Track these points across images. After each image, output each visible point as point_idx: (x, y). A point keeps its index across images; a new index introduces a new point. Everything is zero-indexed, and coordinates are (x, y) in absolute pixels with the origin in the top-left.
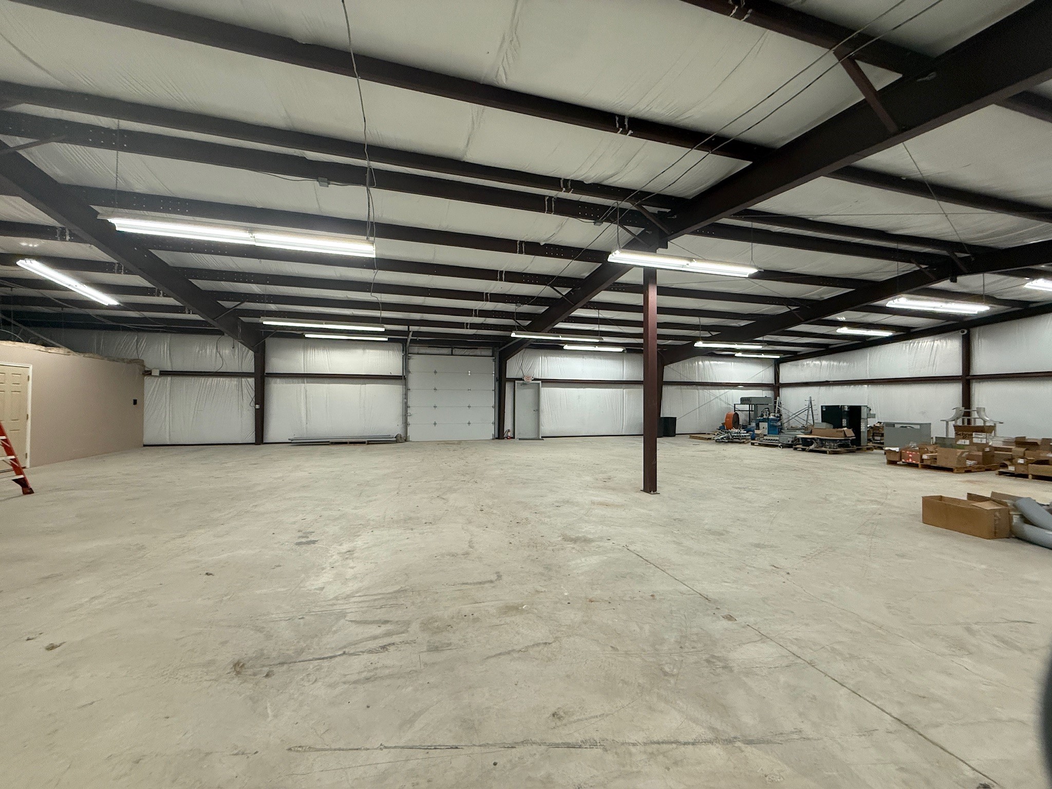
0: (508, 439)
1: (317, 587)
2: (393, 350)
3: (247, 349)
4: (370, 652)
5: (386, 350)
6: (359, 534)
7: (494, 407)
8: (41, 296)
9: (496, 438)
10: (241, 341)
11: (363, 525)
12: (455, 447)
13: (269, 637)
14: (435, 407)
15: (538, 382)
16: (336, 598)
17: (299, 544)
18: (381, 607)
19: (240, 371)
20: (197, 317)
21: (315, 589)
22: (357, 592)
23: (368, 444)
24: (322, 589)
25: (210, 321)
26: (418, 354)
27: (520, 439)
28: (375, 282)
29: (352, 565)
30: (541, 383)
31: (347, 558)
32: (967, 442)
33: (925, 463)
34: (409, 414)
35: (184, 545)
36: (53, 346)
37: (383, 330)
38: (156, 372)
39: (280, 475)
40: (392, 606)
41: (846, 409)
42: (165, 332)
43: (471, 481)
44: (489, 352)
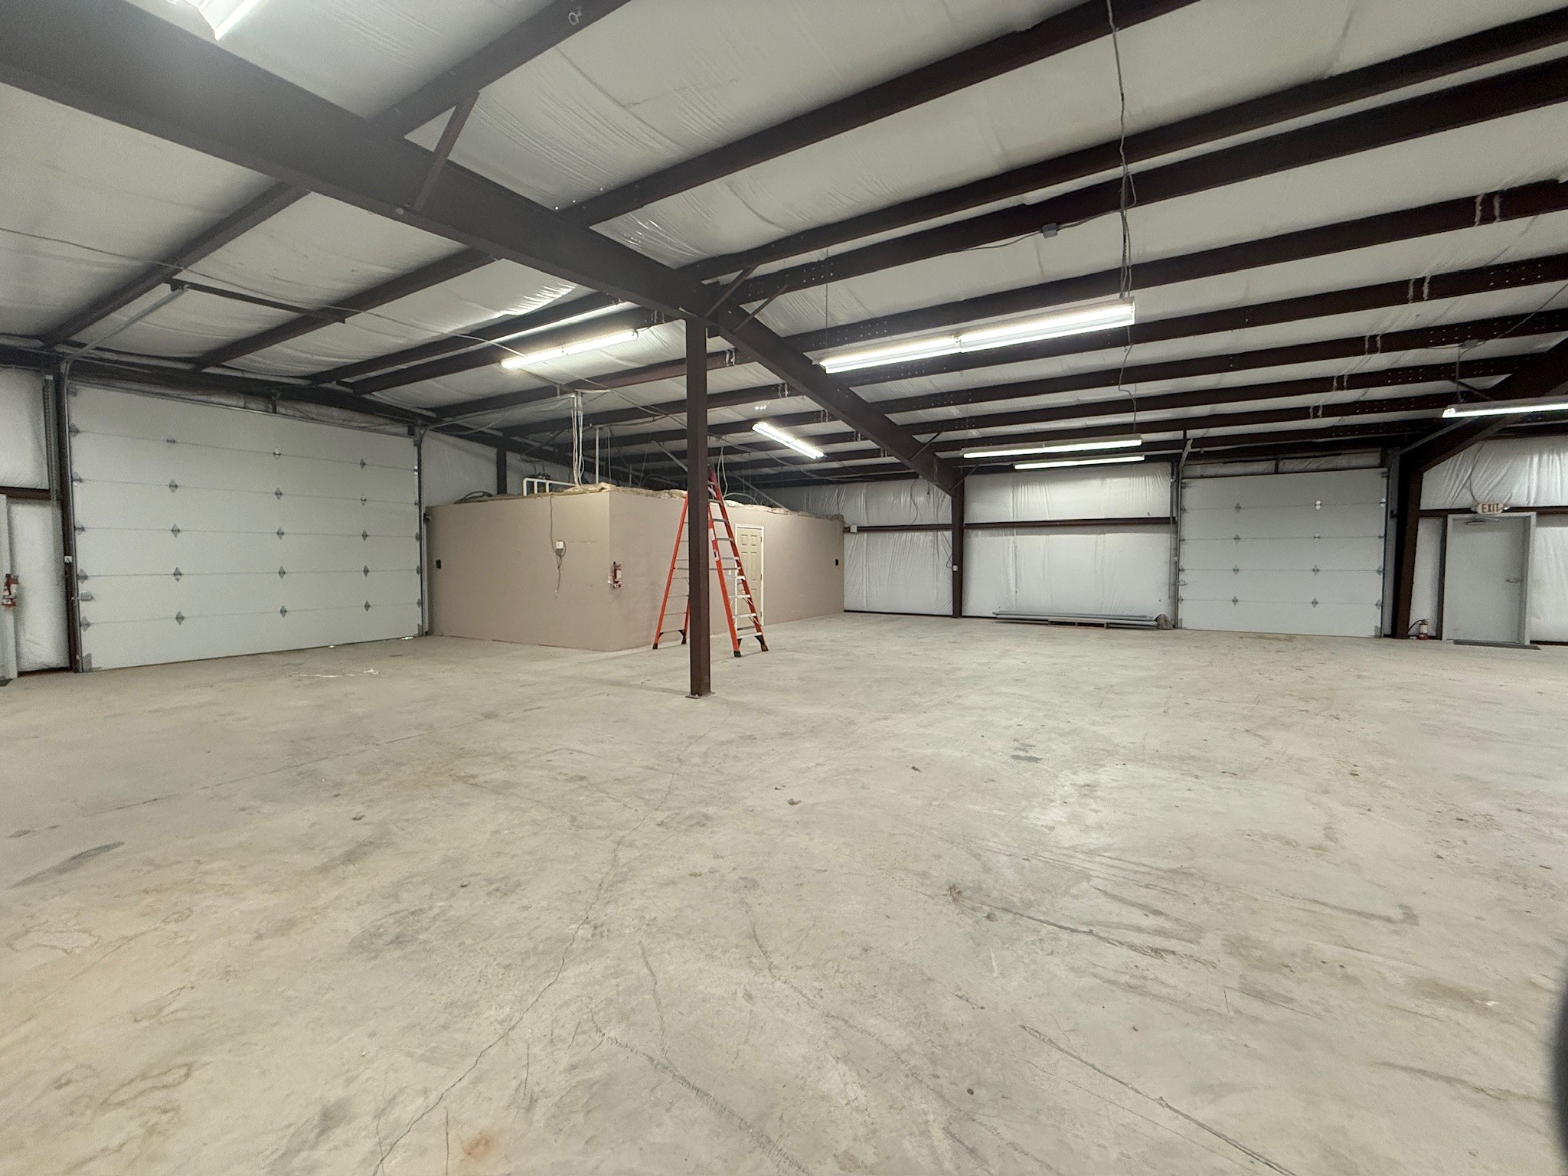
0: (1419, 638)
1: (1044, 824)
2: (1154, 475)
3: (944, 493)
4: (1132, 947)
5: (1141, 476)
6: (1101, 762)
7: (1384, 572)
8: (768, 457)
9: (1386, 636)
10: (938, 483)
11: (1108, 751)
12: (1281, 645)
13: (987, 869)
14: (1236, 570)
15: (1526, 514)
16: (1074, 848)
17: (1014, 757)
18: (1147, 887)
19: (936, 523)
20: (893, 460)
21: (1042, 826)
22: (1105, 851)
23: (1108, 628)
24: (1052, 828)
25: (906, 462)
26: (1202, 477)
27: (1457, 642)
28: (1125, 366)
29: (1094, 806)
30: (1533, 517)
31: (1085, 795)
34: (1181, 583)
35: (888, 729)
36: (777, 506)
37: (1138, 443)
38: (854, 529)
39: (985, 660)
40: (1166, 891)
42: (860, 481)
43: (1322, 714)
44: (1372, 458)
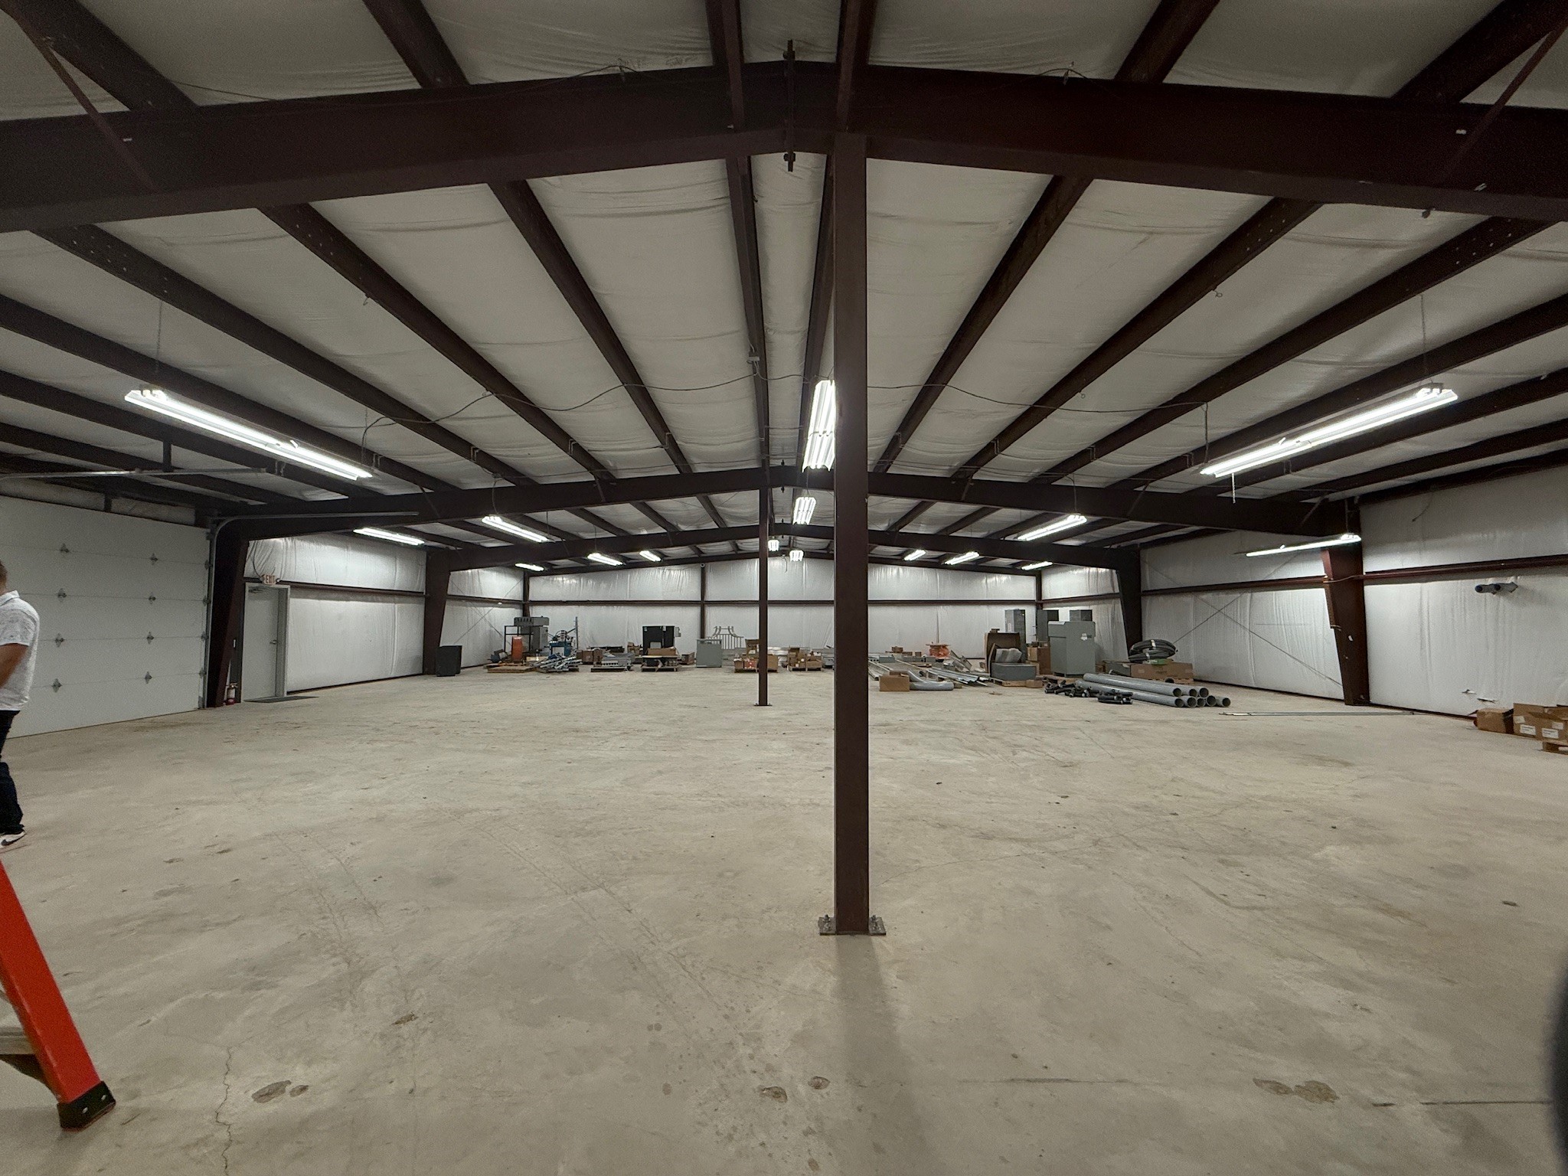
0: (228, 703)
7: (206, 638)
15: (285, 587)
30: (289, 589)
41: (665, 629)
44: (188, 514)
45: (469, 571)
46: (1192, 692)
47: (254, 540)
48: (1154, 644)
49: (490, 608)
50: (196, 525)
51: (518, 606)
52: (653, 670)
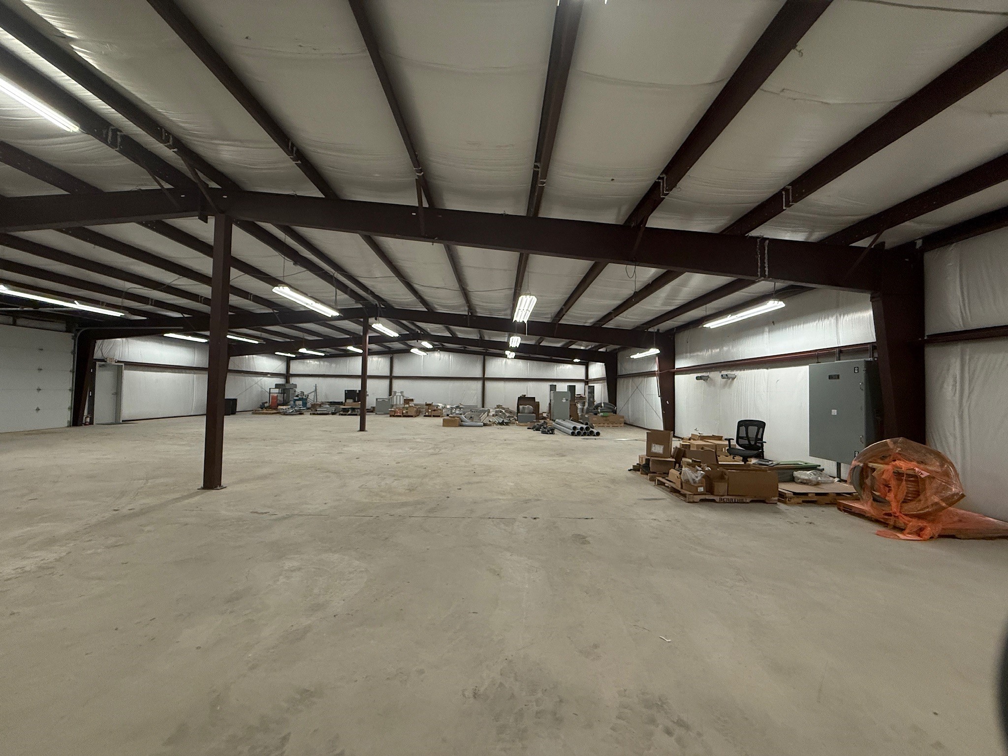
0: (85, 425)
7: (72, 390)
9: (72, 425)
15: (121, 364)
27: (99, 425)
30: (123, 366)
32: (408, 406)
33: (404, 415)
41: (358, 392)
44: (63, 327)
45: (247, 356)
46: (582, 428)
47: (100, 339)
48: (603, 405)
49: (261, 378)
50: (66, 331)
51: (283, 377)
52: (345, 415)
